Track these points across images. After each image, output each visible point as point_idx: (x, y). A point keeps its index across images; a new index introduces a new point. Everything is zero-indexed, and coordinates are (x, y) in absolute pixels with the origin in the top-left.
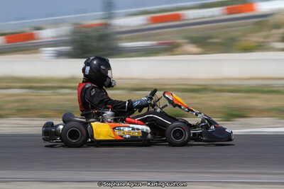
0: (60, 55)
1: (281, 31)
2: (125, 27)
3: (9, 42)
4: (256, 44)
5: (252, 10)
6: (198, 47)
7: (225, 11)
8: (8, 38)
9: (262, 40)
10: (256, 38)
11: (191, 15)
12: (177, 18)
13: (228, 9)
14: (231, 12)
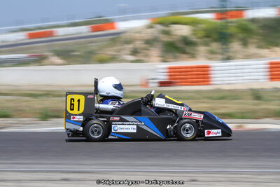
1: (131, 46)
2: (6, 42)
4: (110, 57)
5: (113, 28)
7: (90, 29)
9: (115, 53)
10: (110, 52)
12: (51, 34)
13: (92, 27)
14: (95, 29)
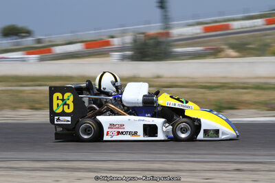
0: (124, 58)
3: (87, 48)
6: (237, 52)
7: (265, 22)
8: (86, 45)
11: (236, 25)
